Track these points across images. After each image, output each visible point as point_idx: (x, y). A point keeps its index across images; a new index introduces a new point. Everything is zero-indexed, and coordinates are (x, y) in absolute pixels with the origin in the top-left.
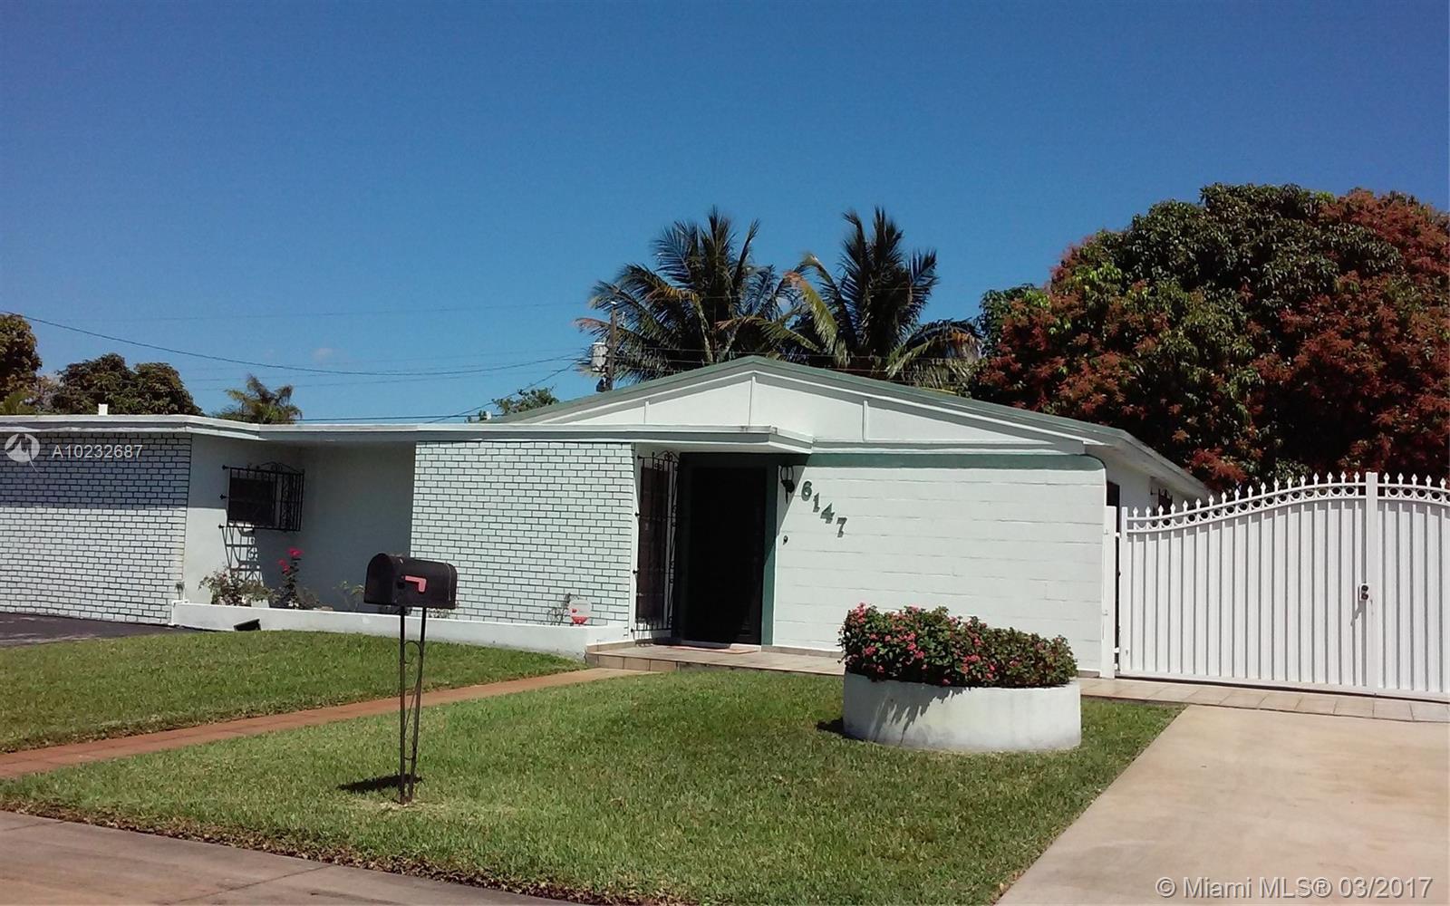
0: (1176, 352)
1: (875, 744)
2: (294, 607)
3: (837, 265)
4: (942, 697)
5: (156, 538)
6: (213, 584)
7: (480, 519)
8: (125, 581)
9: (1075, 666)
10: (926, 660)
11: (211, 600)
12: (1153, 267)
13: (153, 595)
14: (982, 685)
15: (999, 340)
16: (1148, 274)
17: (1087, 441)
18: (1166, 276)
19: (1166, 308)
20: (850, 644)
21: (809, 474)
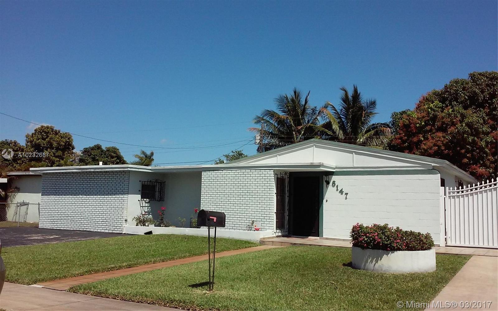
0: (462, 131)
1: (364, 271)
2: (163, 226)
3: (339, 105)
4: (387, 255)
5: (118, 205)
6: (137, 220)
7: (223, 196)
8: (108, 219)
9: (433, 243)
10: (381, 242)
11: (136, 225)
12: (453, 102)
13: (117, 223)
14: (401, 250)
15: (398, 129)
16: (451, 104)
17: (433, 164)
18: (457, 105)
19: (458, 116)
20: (354, 237)
21: (334, 178)
